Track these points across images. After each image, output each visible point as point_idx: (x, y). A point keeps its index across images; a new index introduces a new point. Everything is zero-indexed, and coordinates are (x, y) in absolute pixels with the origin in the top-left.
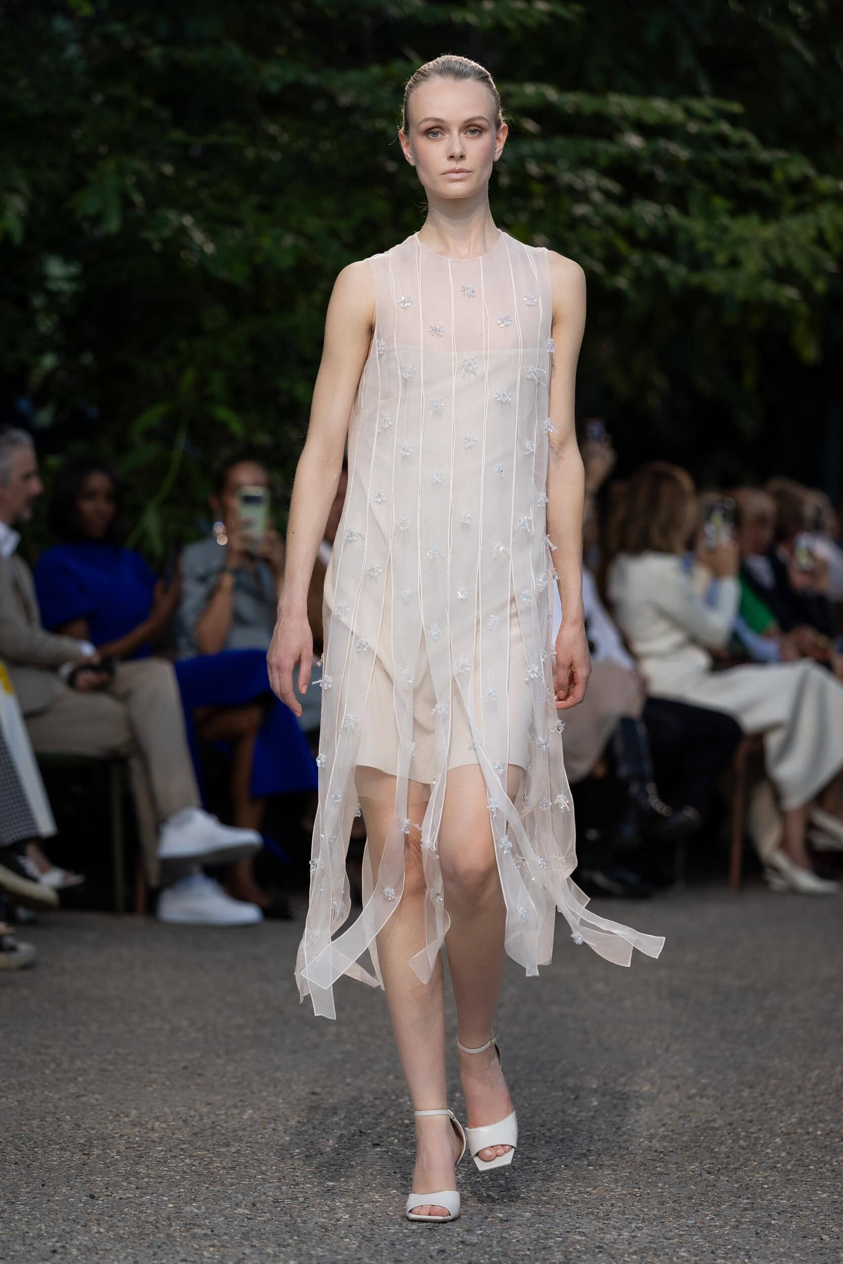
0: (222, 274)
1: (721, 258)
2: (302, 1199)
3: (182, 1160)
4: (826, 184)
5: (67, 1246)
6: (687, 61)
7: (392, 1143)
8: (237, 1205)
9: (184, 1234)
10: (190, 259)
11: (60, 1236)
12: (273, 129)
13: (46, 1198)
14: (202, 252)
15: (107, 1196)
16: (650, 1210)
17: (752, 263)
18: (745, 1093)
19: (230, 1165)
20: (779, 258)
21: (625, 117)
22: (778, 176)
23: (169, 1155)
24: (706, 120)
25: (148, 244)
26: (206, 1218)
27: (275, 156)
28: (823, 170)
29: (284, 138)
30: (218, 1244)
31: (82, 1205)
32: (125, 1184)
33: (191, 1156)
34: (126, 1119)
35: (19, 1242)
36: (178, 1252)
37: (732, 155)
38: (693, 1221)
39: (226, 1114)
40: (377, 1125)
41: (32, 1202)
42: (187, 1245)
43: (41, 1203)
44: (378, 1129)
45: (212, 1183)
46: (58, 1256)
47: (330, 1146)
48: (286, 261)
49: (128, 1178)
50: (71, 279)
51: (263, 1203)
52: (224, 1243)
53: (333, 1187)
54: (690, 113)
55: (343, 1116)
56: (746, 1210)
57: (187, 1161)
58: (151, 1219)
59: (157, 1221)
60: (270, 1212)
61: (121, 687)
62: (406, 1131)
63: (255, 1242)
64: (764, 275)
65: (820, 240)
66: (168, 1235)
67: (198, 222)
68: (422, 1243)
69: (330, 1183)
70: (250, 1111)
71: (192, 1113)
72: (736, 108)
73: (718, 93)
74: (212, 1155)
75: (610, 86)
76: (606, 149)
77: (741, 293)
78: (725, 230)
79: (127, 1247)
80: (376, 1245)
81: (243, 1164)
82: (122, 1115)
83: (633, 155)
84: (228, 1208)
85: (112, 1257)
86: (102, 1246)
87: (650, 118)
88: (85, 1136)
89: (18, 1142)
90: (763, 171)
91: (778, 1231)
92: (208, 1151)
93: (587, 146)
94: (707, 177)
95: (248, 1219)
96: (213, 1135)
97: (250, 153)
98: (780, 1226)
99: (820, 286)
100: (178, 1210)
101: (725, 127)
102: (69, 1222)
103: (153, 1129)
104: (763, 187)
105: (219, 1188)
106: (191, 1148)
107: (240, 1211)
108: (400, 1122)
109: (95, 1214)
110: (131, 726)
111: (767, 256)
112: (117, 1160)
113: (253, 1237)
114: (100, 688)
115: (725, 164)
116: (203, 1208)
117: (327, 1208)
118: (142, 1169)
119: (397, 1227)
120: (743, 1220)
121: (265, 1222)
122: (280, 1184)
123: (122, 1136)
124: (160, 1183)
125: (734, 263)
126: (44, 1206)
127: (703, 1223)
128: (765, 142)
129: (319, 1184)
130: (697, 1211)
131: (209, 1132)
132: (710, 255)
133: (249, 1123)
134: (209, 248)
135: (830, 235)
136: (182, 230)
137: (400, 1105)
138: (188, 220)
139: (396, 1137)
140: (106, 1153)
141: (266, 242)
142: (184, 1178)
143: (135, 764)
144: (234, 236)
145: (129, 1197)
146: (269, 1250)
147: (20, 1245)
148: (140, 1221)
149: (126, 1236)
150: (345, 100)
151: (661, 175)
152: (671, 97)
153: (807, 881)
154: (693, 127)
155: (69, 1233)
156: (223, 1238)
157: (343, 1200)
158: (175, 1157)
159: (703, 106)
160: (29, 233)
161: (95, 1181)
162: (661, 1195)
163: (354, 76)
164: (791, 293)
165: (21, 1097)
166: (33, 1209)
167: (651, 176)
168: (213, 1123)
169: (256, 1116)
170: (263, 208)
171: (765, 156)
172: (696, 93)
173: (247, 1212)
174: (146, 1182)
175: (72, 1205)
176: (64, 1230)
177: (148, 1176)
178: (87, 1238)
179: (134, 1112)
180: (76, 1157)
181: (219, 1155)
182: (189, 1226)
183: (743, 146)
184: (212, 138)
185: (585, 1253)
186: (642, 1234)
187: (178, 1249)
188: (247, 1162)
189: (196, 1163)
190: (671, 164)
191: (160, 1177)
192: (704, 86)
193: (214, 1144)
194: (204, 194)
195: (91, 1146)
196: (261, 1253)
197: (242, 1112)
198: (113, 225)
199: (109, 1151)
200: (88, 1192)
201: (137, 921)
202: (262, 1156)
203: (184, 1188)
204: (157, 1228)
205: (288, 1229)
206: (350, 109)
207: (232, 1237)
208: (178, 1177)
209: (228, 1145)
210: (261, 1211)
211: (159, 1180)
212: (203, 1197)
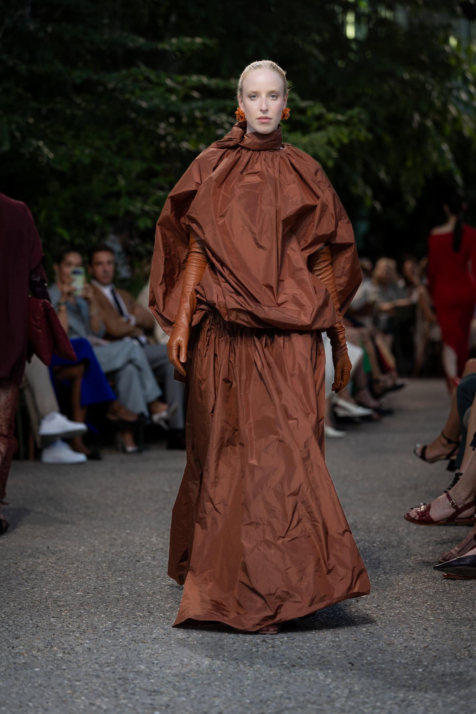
0: (58, 167)
2: (107, 587)
3: (52, 572)
4: (331, 116)
7: (148, 559)
8: (77, 591)
9: (53, 605)
10: (43, 161)
12: (78, 100)
14: (48, 158)
15: (18, 589)
19: (74, 573)
22: (309, 113)
23: (46, 569)
25: (23, 155)
26: (63, 597)
27: (80, 113)
28: (330, 110)
29: (83, 104)
30: (69, 609)
32: (26, 584)
33: (56, 569)
34: (26, 554)
36: (51, 614)
39: (72, 549)
40: (141, 551)
42: (55, 610)
44: (142, 553)
45: (66, 581)
47: (119, 562)
48: (87, 160)
49: (27, 581)
51: (89, 589)
52: (71, 609)
53: (121, 581)
55: (125, 548)
57: (54, 572)
58: (38, 599)
59: (41, 600)
60: (92, 593)
62: (155, 553)
63: (86, 607)
65: (329, 143)
66: (46, 606)
67: (45, 144)
68: (162, 604)
69: (120, 579)
70: (83, 548)
71: (56, 549)
74: (65, 569)
76: (230, 103)
79: (27, 612)
81: (80, 572)
82: (24, 552)
84: (72, 592)
86: (16, 613)
88: (7, 563)
90: (303, 112)
92: (64, 567)
95: (83, 597)
96: (66, 559)
97: (68, 112)
99: (330, 163)
100: (50, 594)
104: (302, 117)
105: (69, 583)
106: (56, 566)
107: (79, 593)
108: (151, 549)
109: (12, 598)
112: (22, 573)
113: (85, 605)
116: (62, 593)
117: (118, 590)
119: (150, 597)
121: (90, 598)
122: (97, 580)
123: (24, 562)
124: (42, 582)
128: (302, 97)
129: (115, 579)
131: (64, 558)
133: (82, 553)
134: (51, 156)
135: (334, 139)
136: (39, 148)
137: (151, 542)
138: (41, 143)
139: (149, 556)
140: (17, 570)
141: (77, 152)
142: (53, 580)
143: (27, 393)
144: (63, 150)
145: (27, 590)
148: (33, 600)
149: (27, 607)
150: (111, 85)
153: (331, 432)
156: (71, 606)
157: (126, 586)
158: (48, 570)
161: (12, 583)
163: (114, 75)
168: (66, 554)
169: (85, 550)
170: (76, 137)
171: (303, 103)
173: (82, 593)
177: (37, 580)
179: (30, 551)
181: (69, 568)
182: (56, 601)
184: (51, 105)
188: (82, 571)
189: (58, 573)
191: (42, 580)
193: (66, 564)
194: (48, 131)
196: (89, 612)
197: (79, 548)
198: (6, 147)
199: (18, 569)
200: (9, 588)
201: (30, 463)
202: (88, 568)
203: (53, 584)
204: (41, 603)
205: (101, 601)
206: (113, 90)
207: (75, 605)
208: (50, 579)
209: (73, 563)
210: (88, 593)
211: (42, 581)
212: (61, 588)
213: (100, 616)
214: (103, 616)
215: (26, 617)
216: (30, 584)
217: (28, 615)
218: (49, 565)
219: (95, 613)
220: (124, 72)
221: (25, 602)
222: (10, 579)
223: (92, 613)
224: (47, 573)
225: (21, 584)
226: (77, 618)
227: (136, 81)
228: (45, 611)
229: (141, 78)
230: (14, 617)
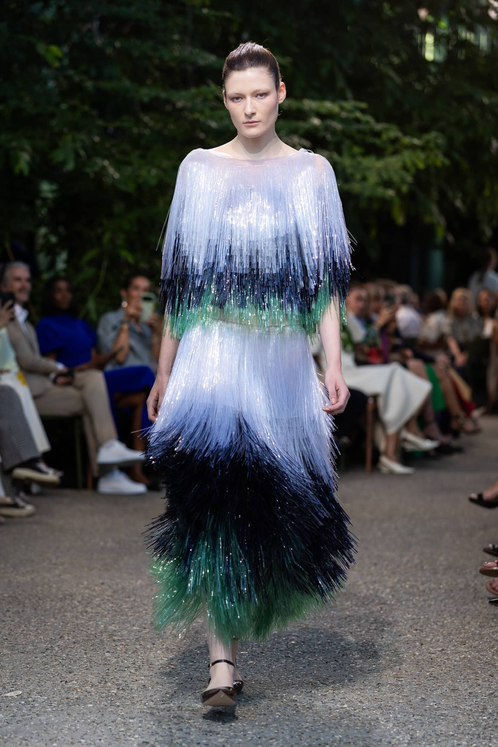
0: (123, 188)
1: (358, 176)
3: (108, 605)
4: (406, 140)
5: (53, 646)
6: (341, 83)
8: (133, 625)
9: (108, 639)
10: (108, 181)
11: (50, 641)
12: (146, 119)
13: (43, 624)
14: (114, 178)
16: (327, 624)
17: (373, 179)
18: (373, 568)
19: (131, 606)
20: (385, 176)
21: (311, 110)
22: (384, 137)
23: (102, 602)
24: (350, 111)
25: (87, 175)
26: (119, 632)
27: (147, 132)
28: (405, 133)
29: (151, 123)
30: (124, 644)
31: (60, 627)
32: (81, 616)
33: (112, 603)
34: (81, 586)
35: (31, 645)
36: (105, 648)
37: (361, 127)
38: (348, 629)
39: (129, 583)
41: (37, 625)
42: (110, 645)
43: (41, 626)
45: (122, 615)
46: (49, 651)
48: (153, 182)
49: (82, 614)
50: (53, 191)
51: (146, 624)
52: (127, 644)
54: (342, 108)
56: (372, 623)
57: (111, 605)
58: (93, 633)
59: (96, 634)
60: (149, 628)
61: (78, 382)
63: (142, 643)
64: (378, 184)
65: (405, 168)
66: (101, 640)
67: (111, 163)
72: (364, 105)
73: (357, 98)
74: (121, 602)
75: (304, 95)
76: (302, 125)
77: (367, 193)
78: (359, 164)
79: (81, 646)
80: (199, 643)
81: (136, 606)
83: (316, 128)
84: (128, 627)
85: (74, 651)
86: (70, 646)
87: (323, 111)
89: (31, 598)
90: (377, 134)
91: (388, 633)
92: (120, 600)
93: (295, 124)
94: (350, 137)
95: (139, 632)
96: (122, 592)
97: (135, 131)
98: (388, 631)
99: (405, 189)
100: (105, 627)
101: (358, 114)
102: (54, 635)
103: (94, 590)
104: (377, 141)
105: (125, 617)
106: (112, 599)
107: (134, 628)
110: (84, 402)
111: (379, 174)
112: (78, 606)
113: (141, 640)
114: (69, 384)
115: (359, 132)
116: (117, 628)
118: (89, 610)
120: (371, 628)
121: (146, 633)
123: (80, 594)
124: (98, 616)
125: (364, 179)
126: (43, 627)
127: (352, 630)
128: (378, 120)
130: (349, 624)
131: (120, 591)
132: (352, 175)
134: (117, 176)
135: (409, 164)
136: (104, 168)
138: (106, 163)
141: (143, 173)
142: (108, 613)
143: (86, 420)
144: (128, 170)
145: (82, 623)
146: (148, 646)
147: (31, 646)
148: (88, 634)
149: (81, 641)
150: (180, 104)
151: (329, 137)
152: (333, 101)
153: (398, 468)
154: (344, 115)
155: (54, 640)
156: (127, 641)
158: (104, 603)
159: (349, 105)
160: (32, 170)
161: (67, 615)
162: (333, 617)
163: (184, 93)
164: (391, 193)
165: (33, 576)
166: (37, 630)
167: (324, 138)
170: (143, 157)
171: (379, 127)
172: (345, 99)
173: (138, 628)
174: (92, 616)
175: (56, 626)
176: (51, 638)
177: (92, 612)
178: (63, 642)
179: (85, 583)
180: (58, 604)
181: (125, 602)
182: (111, 635)
183: (367, 123)
184: (118, 124)
185: (297, 645)
186: (324, 635)
187: (105, 646)
188: (138, 605)
189: (114, 606)
190: (334, 132)
192: (349, 94)
193: (123, 597)
194: (114, 151)
195: (65, 599)
196: (144, 648)
197: (136, 582)
198: (70, 166)
199: (73, 601)
200: (64, 620)
201: (88, 493)
202: (145, 602)
203: (109, 618)
204: (96, 637)
205: (157, 636)
206: (182, 109)
207: (131, 640)
208: (106, 613)
209: (129, 597)
210: (145, 628)
211: (97, 614)
212: (117, 622)
213: (156, 652)
214: (159, 652)
215: (80, 651)
216: (85, 617)
217: (83, 649)
218: (105, 598)
219: (151, 649)
220: (193, 91)
221: (79, 635)
222: (65, 611)
223: (148, 649)
224: (103, 606)
225: (77, 618)
226: (132, 653)
227: (205, 100)
228: (99, 646)
229: (211, 97)
230: (68, 651)
